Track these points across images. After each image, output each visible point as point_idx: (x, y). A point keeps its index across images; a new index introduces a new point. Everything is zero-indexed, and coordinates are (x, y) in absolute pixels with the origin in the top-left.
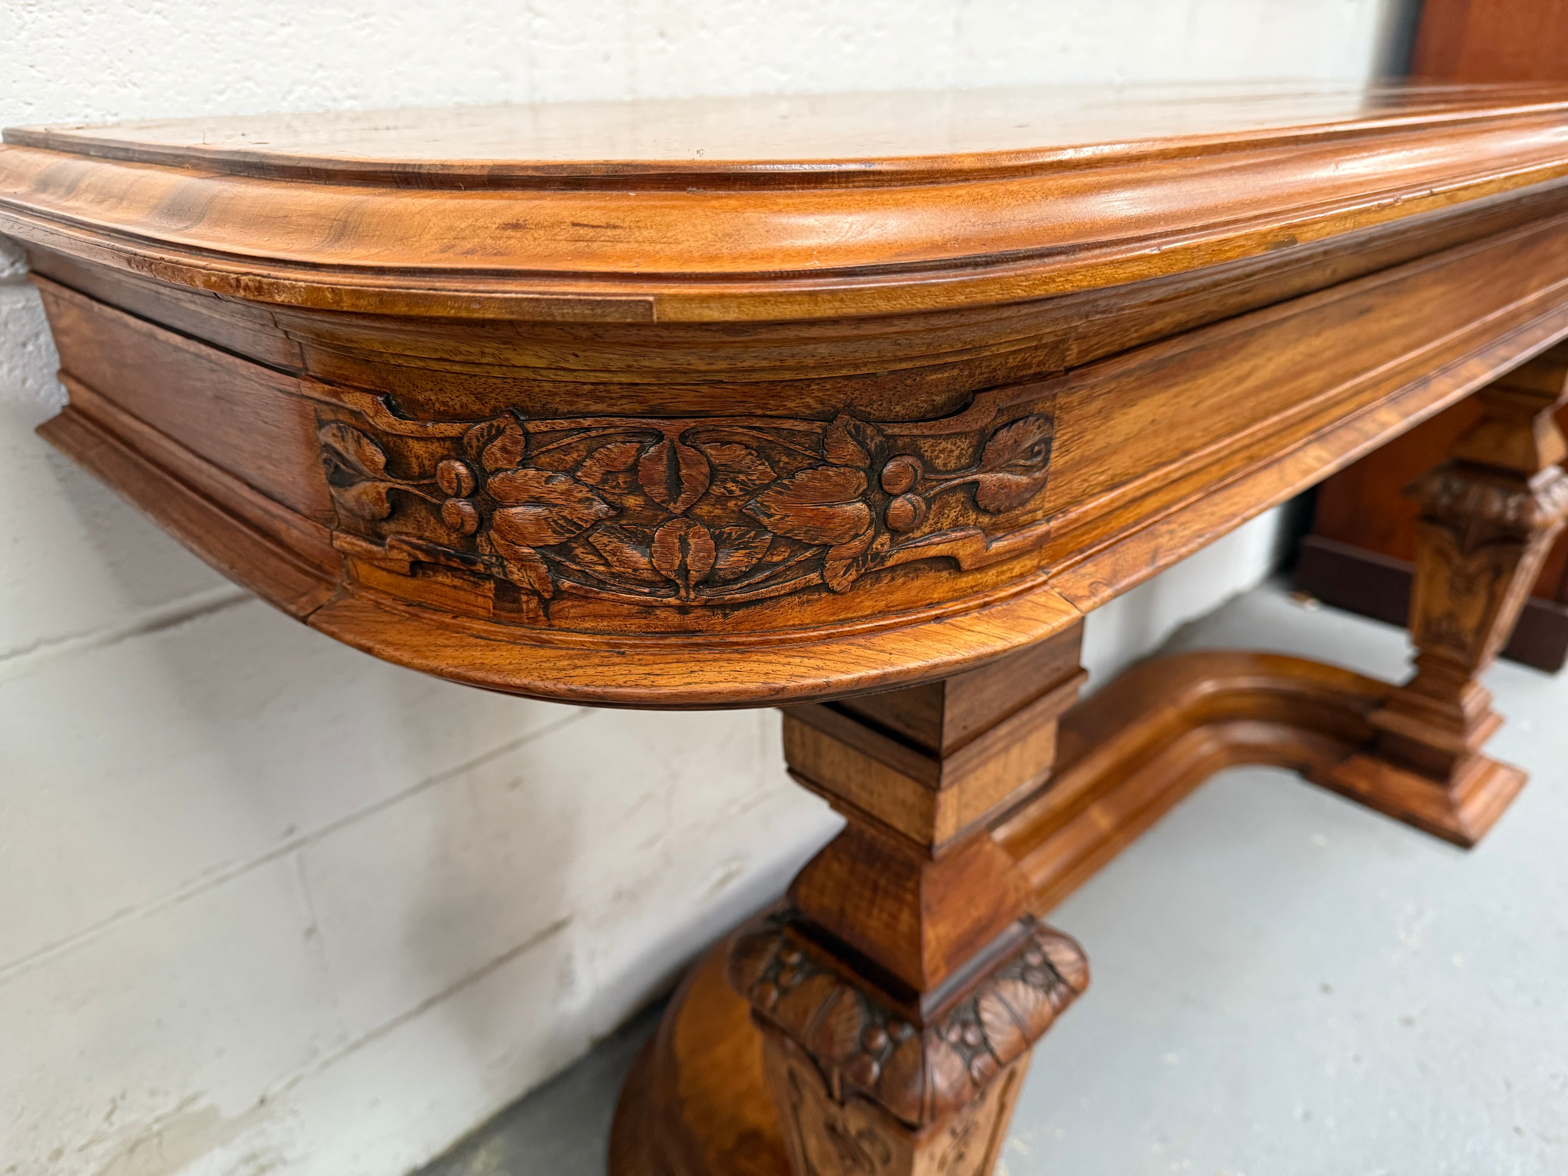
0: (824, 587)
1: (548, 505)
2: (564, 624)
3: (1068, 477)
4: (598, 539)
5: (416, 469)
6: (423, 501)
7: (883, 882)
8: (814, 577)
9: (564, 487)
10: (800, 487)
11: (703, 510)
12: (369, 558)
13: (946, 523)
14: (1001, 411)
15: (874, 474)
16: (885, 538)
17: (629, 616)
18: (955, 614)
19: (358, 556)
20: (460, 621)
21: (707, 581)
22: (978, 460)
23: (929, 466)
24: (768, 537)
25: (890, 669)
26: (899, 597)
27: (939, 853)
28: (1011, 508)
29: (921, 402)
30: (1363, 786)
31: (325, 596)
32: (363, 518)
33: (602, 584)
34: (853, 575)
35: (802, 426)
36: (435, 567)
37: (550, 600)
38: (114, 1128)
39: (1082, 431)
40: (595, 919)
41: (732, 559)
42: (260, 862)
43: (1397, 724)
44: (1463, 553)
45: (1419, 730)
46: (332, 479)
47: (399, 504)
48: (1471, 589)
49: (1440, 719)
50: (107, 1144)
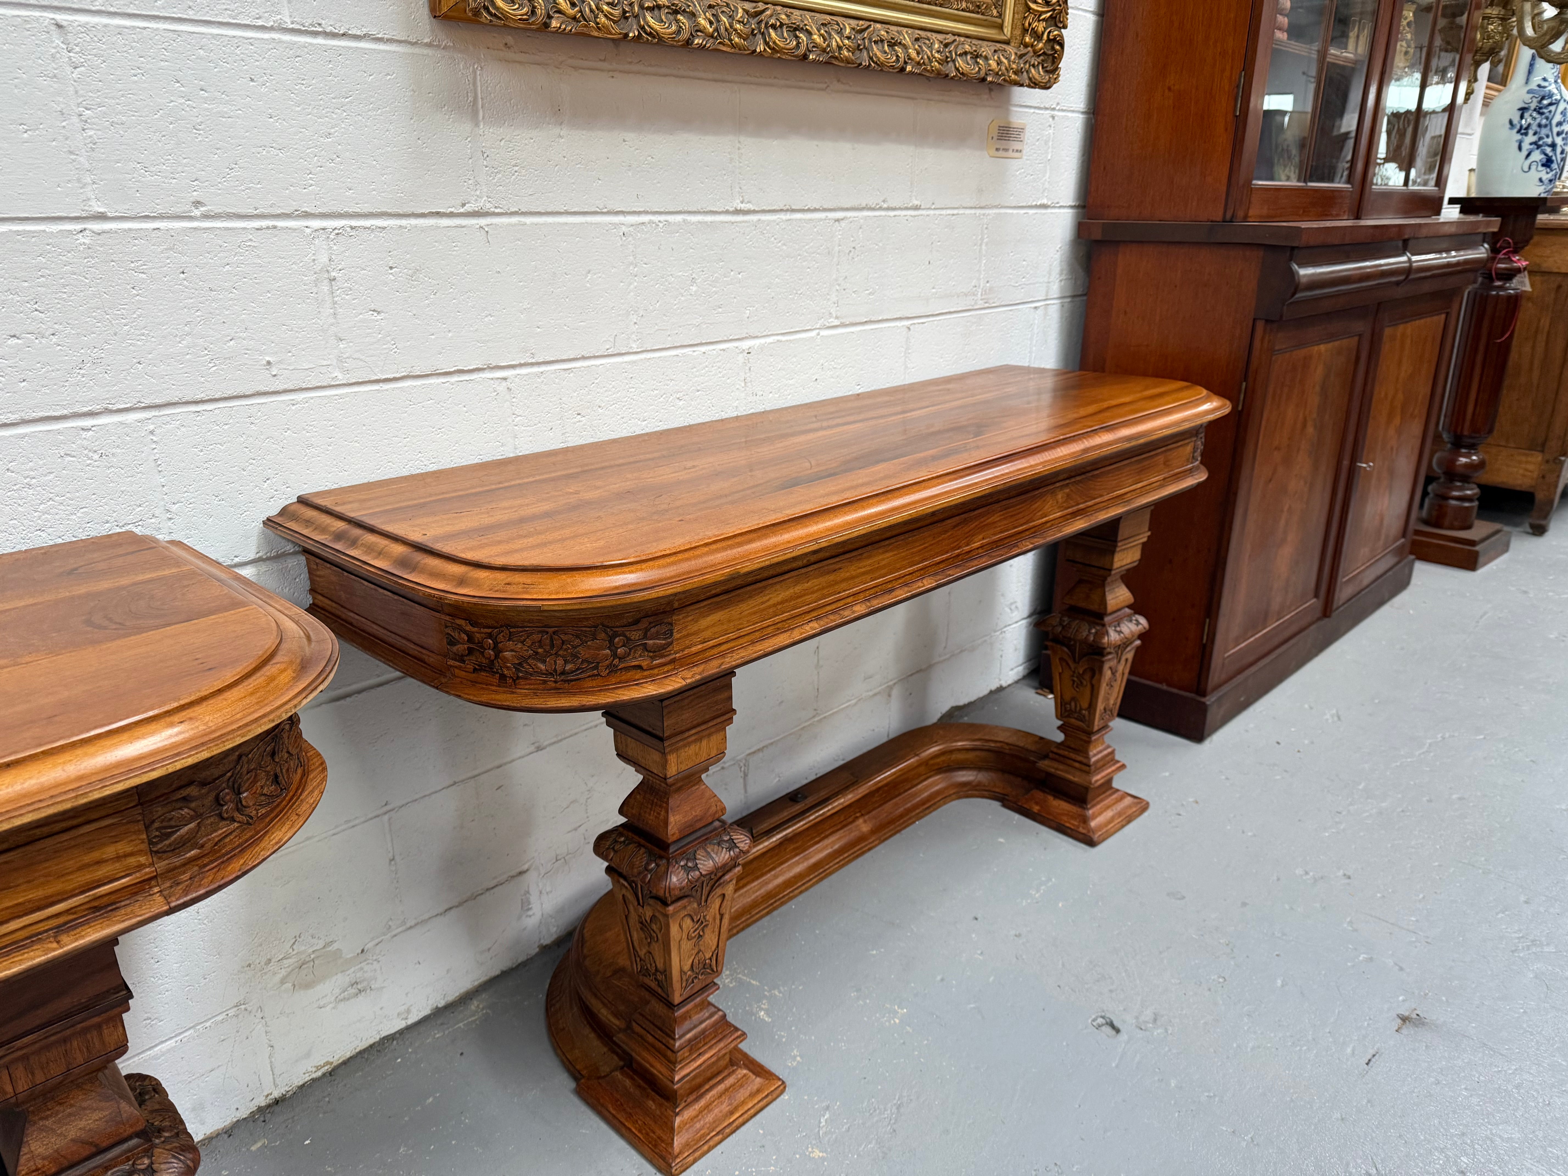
0: (598, 675)
1: (516, 652)
2: (520, 687)
3: (682, 640)
4: (530, 661)
5: (476, 641)
6: (478, 650)
7: (656, 800)
8: (595, 672)
9: (520, 647)
10: (590, 646)
11: (561, 653)
12: (459, 668)
13: (637, 656)
14: (650, 623)
15: (611, 642)
16: (617, 660)
17: (540, 684)
18: (643, 682)
19: (456, 667)
20: (488, 686)
21: (562, 673)
22: (645, 637)
23: (629, 639)
24: (580, 660)
25: (618, 699)
26: (623, 678)
27: (670, 781)
28: (660, 651)
29: (625, 621)
30: (1036, 808)
31: (444, 680)
32: (458, 655)
33: (531, 675)
34: (607, 671)
35: (588, 630)
36: (481, 670)
37: (516, 680)
38: (295, 952)
39: (687, 626)
40: (543, 872)
41: (569, 667)
42: (371, 819)
43: (1053, 768)
44: (1074, 661)
45: (1067, 772)
46: (448, 644)
47: (470, 651)
48: (1081, 683)
49: (1077, 765)
50: (290, 960)
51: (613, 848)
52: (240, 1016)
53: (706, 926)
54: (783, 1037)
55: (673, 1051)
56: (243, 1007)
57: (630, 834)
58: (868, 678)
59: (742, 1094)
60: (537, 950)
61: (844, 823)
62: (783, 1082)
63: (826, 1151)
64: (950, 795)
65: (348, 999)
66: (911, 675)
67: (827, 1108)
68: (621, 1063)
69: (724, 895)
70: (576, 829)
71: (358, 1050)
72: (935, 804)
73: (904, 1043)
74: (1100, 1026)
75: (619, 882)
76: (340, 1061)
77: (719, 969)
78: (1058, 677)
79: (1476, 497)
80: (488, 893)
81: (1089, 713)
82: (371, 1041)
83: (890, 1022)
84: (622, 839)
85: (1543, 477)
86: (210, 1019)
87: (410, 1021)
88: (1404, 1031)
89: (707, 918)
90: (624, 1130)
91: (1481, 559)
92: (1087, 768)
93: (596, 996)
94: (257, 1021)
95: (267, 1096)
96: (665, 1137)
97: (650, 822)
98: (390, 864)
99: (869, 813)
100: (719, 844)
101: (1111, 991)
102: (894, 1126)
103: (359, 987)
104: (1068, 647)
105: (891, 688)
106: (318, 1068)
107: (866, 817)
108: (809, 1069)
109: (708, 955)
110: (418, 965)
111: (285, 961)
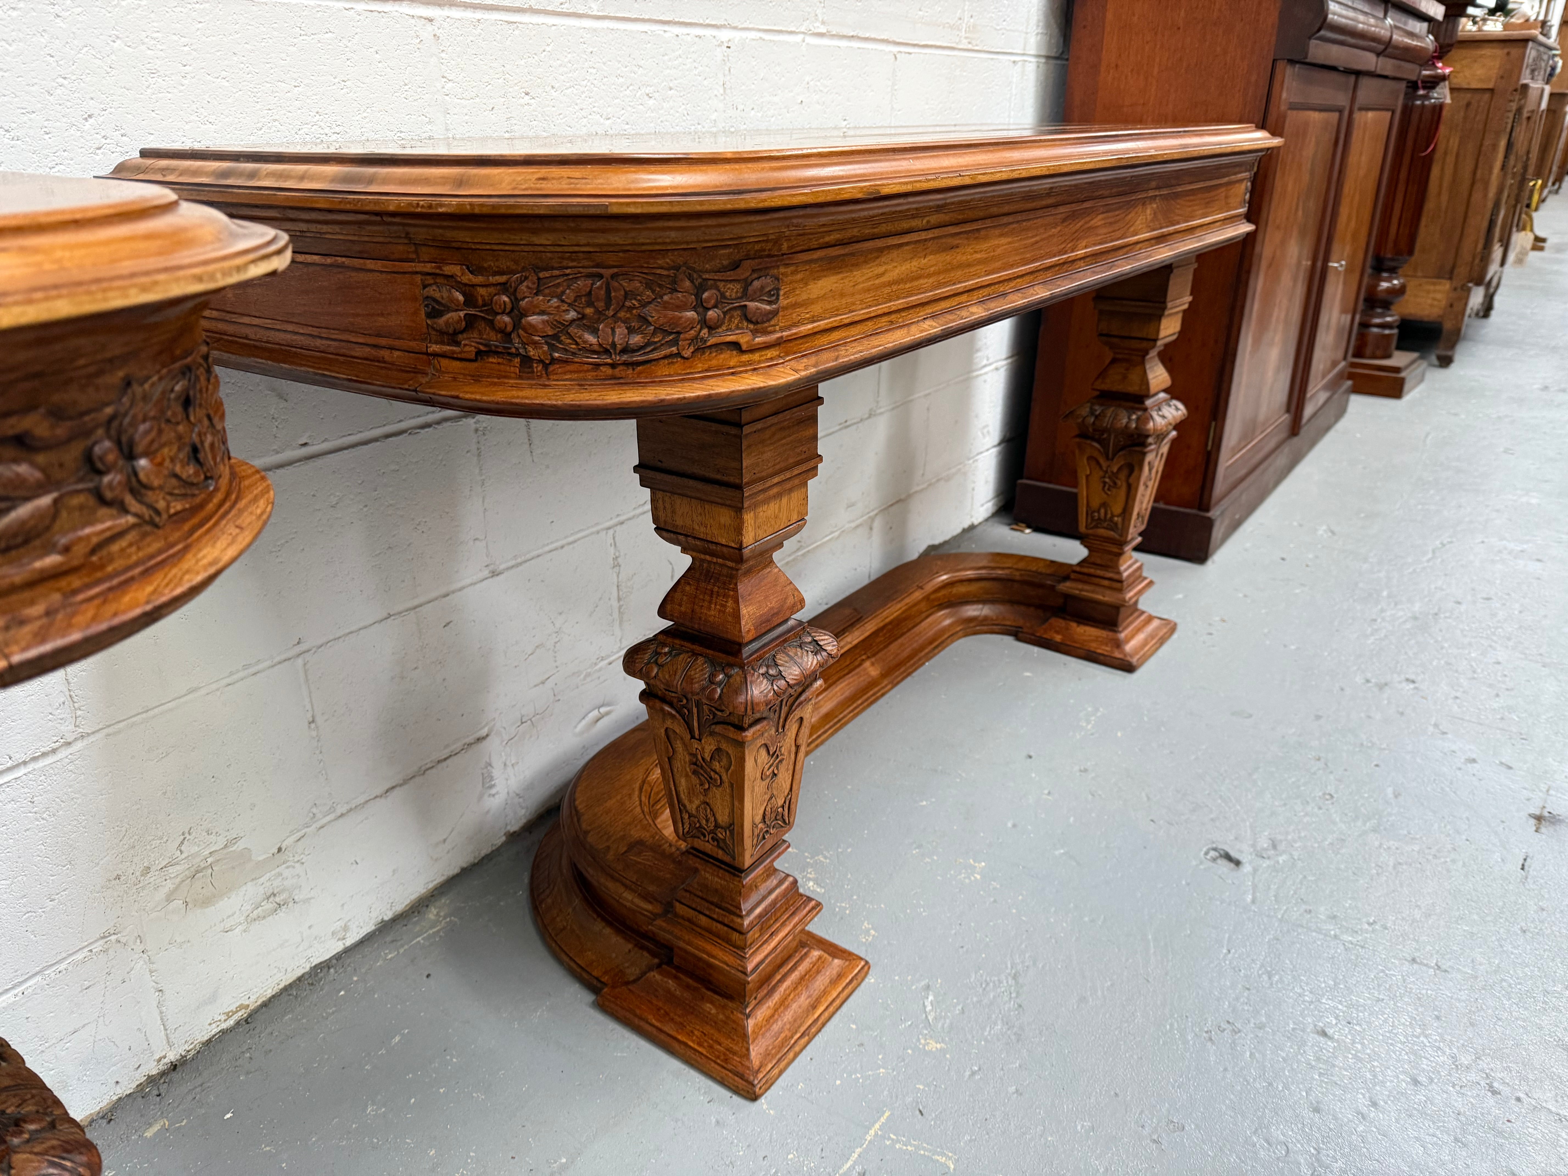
0: (678, 355)
1: (549, 314)
2: (555, 377)
3: (790, 311)
4: (572, 330)
5: (480, 302)
6: (483, 318)
7: (716, 589)
8: (674, 349)
9: (556, 305)
10: (666, 302)
11: (622, 314)
12: (450, 356)
13: (733, 326)
14: (754, 271)
15: (698, 296)
16: (705, 331)
17: (588, 371)
18: (741, 372)
19: (444, 356)
20: (502, 380)
21: (624, 351)
22: (745, 295)
23: (723, 295)
24: (652, 328)
25: (712, 392)
26: (714, 362)
27: (746, 552)
28: (763, 322)
29: (718, 263)
30: (1058, 638)
31: (424, 380)
32: (447, 334)
33: (574, 354)
34: (692, 349)
35: (665, 273)
36: (489, 354)
37: (547, 365)
38: (183, 856)
39: (794, 289)
40: (506, 738)
41: (636, 339)
42: (280, 663)
43: (1077, 589)
44: (1107, 458)
45: (1093, 592)
46: (429, 315)
47: (470, 322)
48: (1115, 483)
49: (1106, 583)
50: (178, 867)
51: (656, 662)
52: (110, 952)
53: (781, 761)
54: (846, 909)
55: (741, 933)
56: (113, 938)
57: (677, 641)
58: (851, 505)
59: (821, 982)
60: (504, 838)
61: (851, 667)
62: (867, 963)
63: (943, 1041)
64: (957, 632)
65: (264, 917)
66: (892, 505)
67: (928, 987)
68: (656, 961)
69: (801, 719)
70: (543, 683)
71: (281, 986)
72: (942, 642)
73: (995, 901)
74: (1214, 860)
75: (662, 710)
76: (259, 1003)
77: (791, 820)
78: (1084, 481)
79: (1397, 324)
80: (440, 766)
81: (1123, 520)
82: (299, 973)
83: (970, 879)
84: (666, 650)
85: (1451, 306)
86: (65, 959)
87: (349, 942)
88: (1543, 830)
89: (783, 749)
90: (676, 1045)
91: (1407, 387)
92: (1118, 584)
93: (612, 877)
94: (136, 956)
95: (159, 1060)
96: (736, 1048)
97: (711, 619)
98: (309, 727)
99: (874, 655)
100: (801, 647)
101: (1212, 820)
102: (1018, 1001)
103: (278, 899)
104: (1098, 441)
105: (872, 519)
106: (229, 1015)
107: (873, 659)
108: (889, 943)
109: (780, 802)
110: (355, 865)
111: (171, 869)
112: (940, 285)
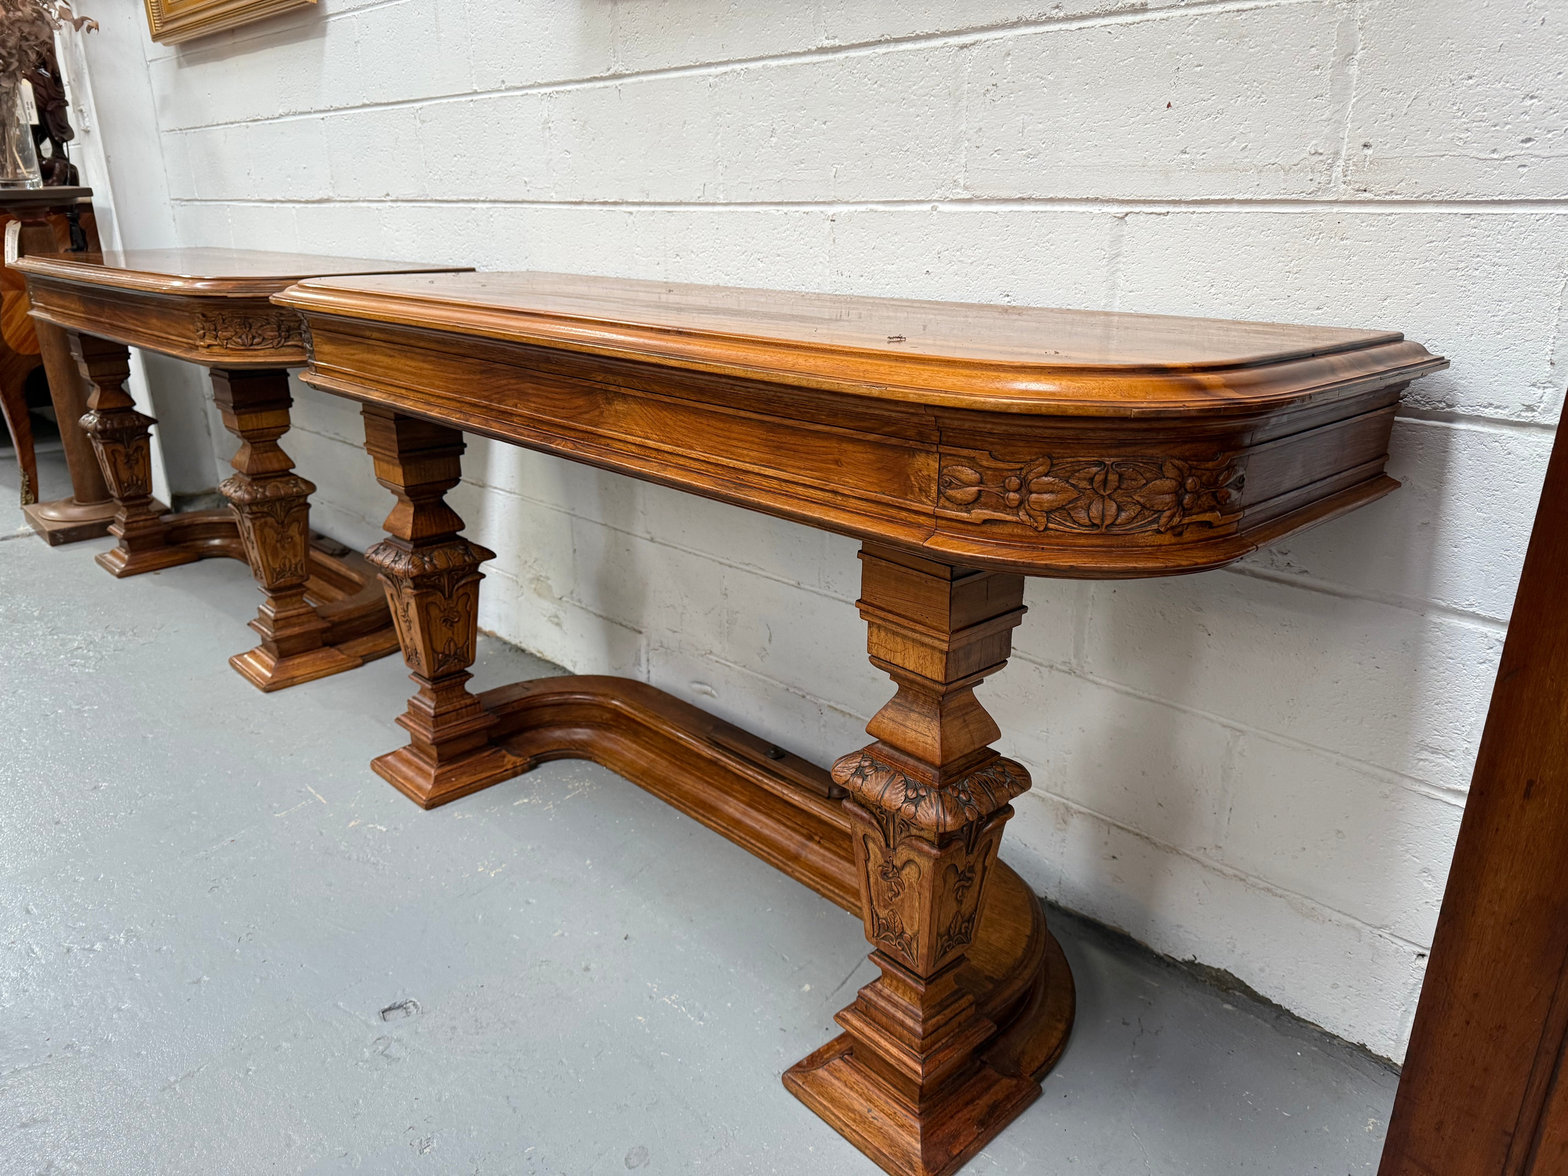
38: (535, 568)
40: (652, 645)
42: (566, 513)
50: (533, 571)
63: (352, 827)
65: (553, 623)
70: (673, 632)
73: (448, 871)
74: (403, 1004)
80: (619, 626)
83: (481, 865)
98: (573, 553)
103: (556, 619)
106: (538, 651)
111: (531, 569)
112: (386, 376)
